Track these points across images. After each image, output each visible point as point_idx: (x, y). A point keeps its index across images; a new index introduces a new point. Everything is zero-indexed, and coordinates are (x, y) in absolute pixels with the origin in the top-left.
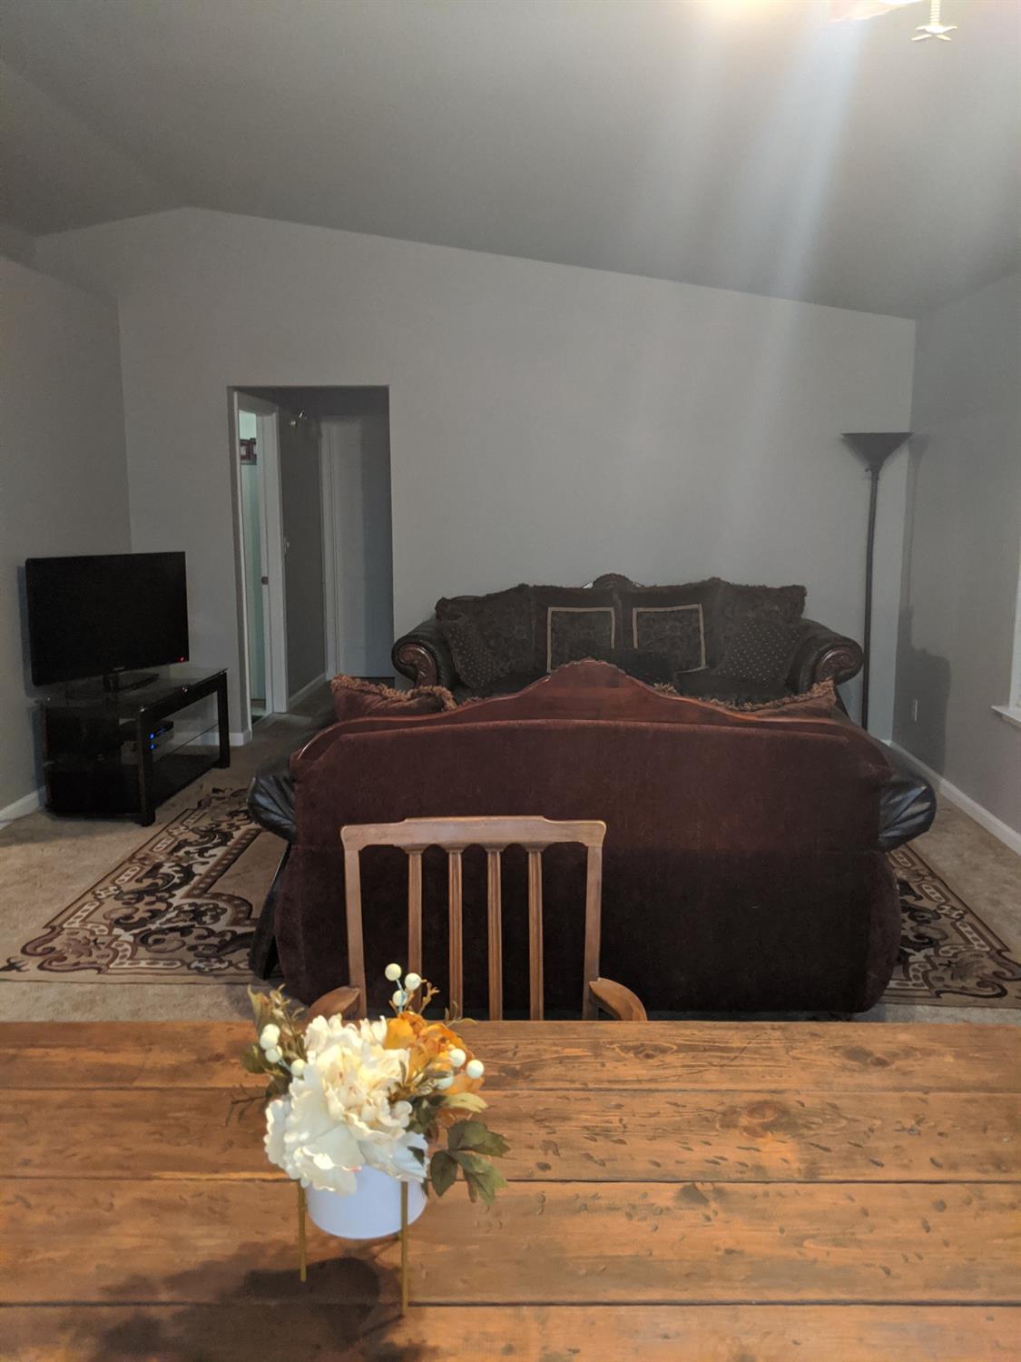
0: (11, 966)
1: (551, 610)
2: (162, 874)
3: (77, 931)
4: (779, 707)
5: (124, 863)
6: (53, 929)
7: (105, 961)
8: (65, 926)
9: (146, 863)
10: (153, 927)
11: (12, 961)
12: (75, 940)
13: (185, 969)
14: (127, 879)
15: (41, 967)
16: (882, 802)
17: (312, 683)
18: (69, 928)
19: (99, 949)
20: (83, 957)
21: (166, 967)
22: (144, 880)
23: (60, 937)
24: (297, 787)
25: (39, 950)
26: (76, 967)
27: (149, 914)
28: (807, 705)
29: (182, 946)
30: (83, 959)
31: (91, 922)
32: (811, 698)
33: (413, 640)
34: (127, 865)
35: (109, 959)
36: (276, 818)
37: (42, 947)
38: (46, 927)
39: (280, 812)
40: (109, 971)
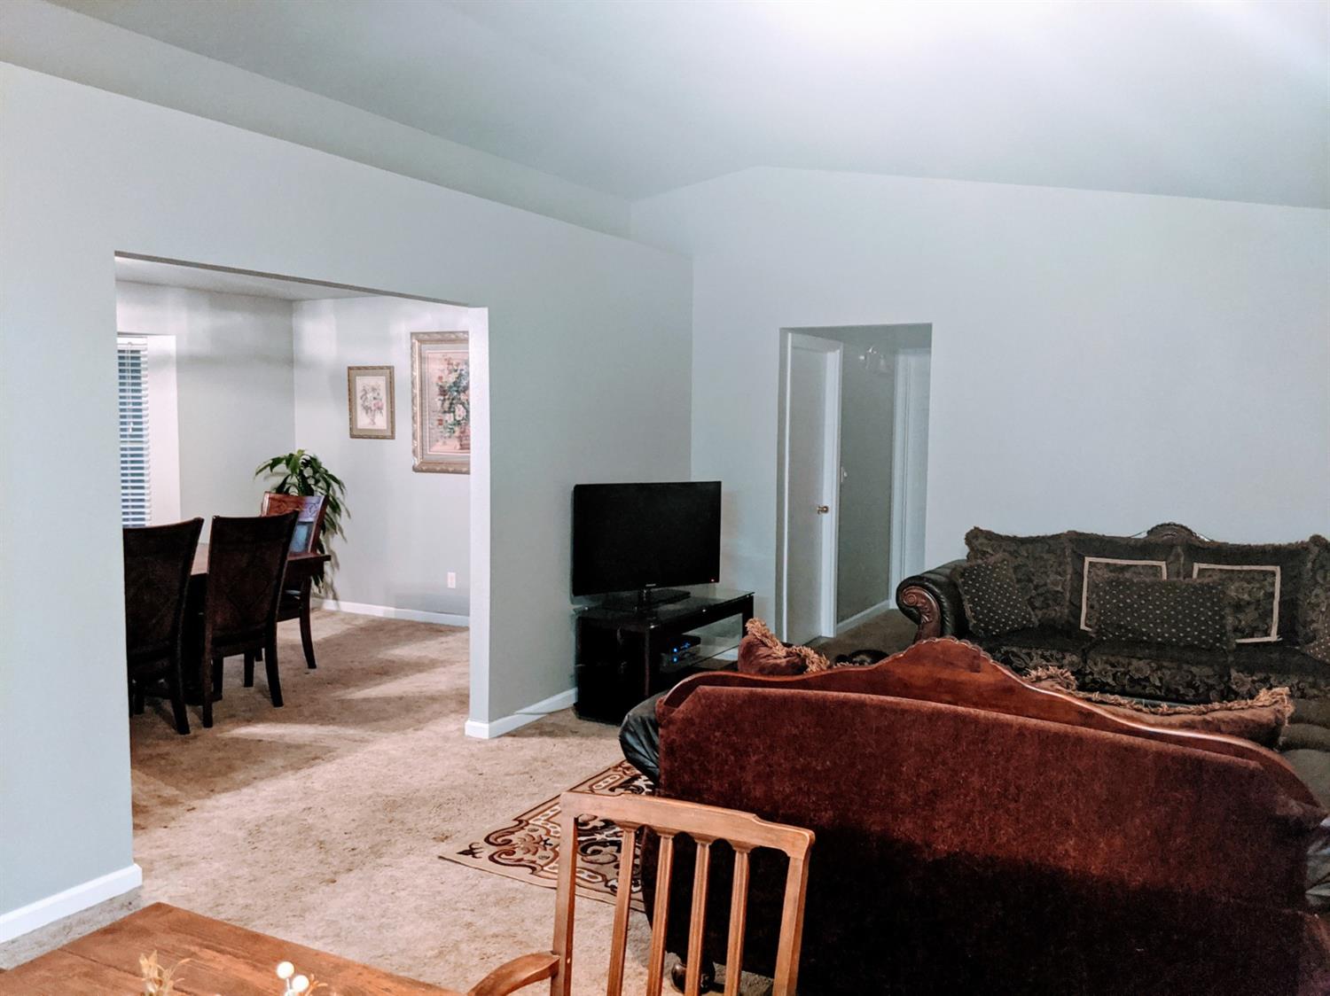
0: (470, 852)
1: (1088, 560)
2: (634, 786)
3: (537, 828)
4: (1204, 713)
5: (609, 769)
6: (521, 822)
7: (542, 862)
8: (530, 822)
9: (627, 772)
10: (599, 837)
11: (473, 846)
12: (532, 836)
13: (601, 886)
14: (604, 785)
15: (491, 858)
16: (1310, 851)
17: (868, 611)
18: (534, 825)
19: (545, 849)
20: (528, 855)
21: (588, 879)
22: (617, 790)
23: (522, 831)
24: (660, 730)
25: (499, 840)
26: (517, 863)
27: (603, 824)
28: (1242, 715)
29: (613, 862)
30: (529, 857)
31: (552, 822)
32: (1251, 707)
33: (917, 582)
34: (611, 772)
35: (548, 860)
36: (641, 758)
37: (503, 838)
38: (515, 820)
39: (647, 756)
40: (542, 873)
